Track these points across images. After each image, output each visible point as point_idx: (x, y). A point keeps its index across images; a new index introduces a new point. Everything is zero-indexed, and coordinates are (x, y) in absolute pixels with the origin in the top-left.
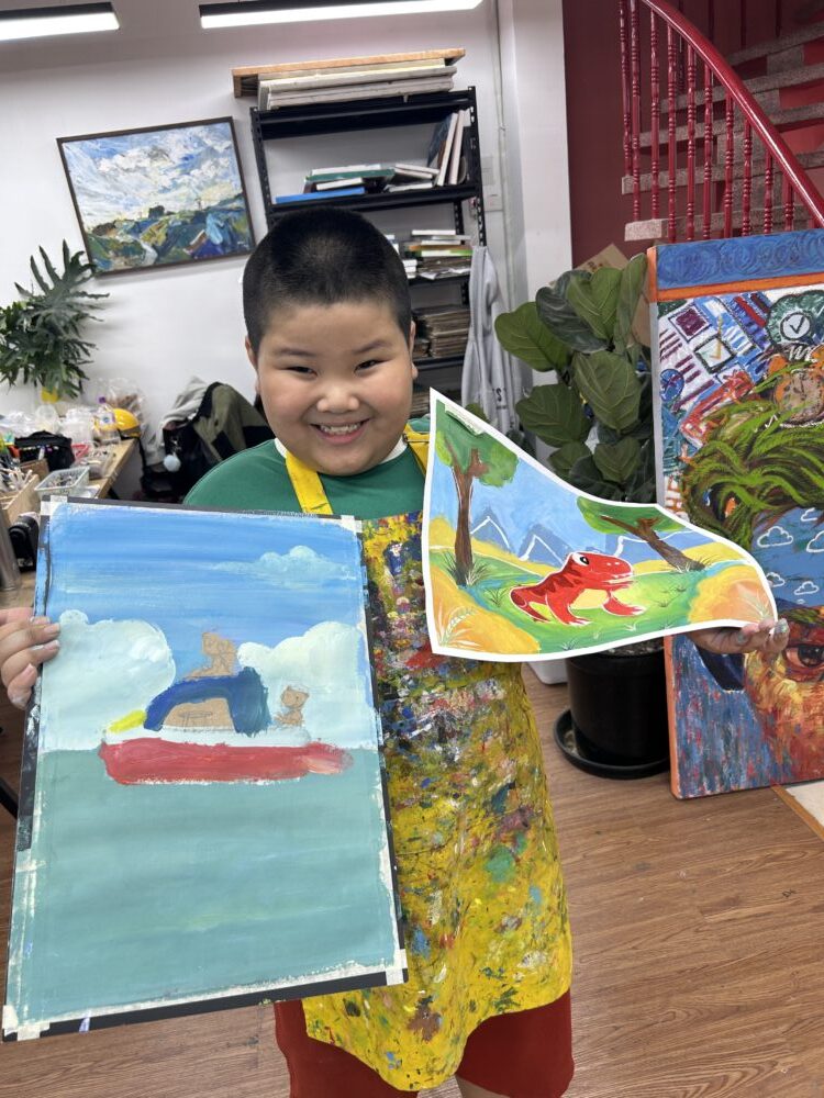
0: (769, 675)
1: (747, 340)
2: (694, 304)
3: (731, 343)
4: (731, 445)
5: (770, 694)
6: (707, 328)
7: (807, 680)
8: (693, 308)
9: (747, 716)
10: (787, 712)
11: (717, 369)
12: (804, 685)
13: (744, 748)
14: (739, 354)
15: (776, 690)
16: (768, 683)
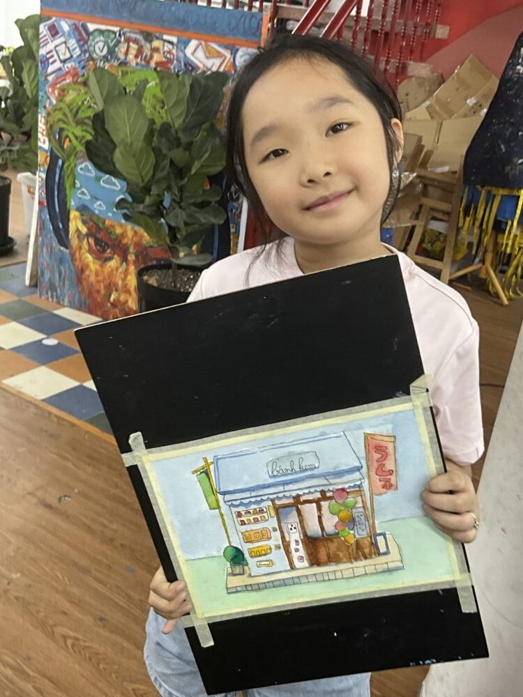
0: (80, 248)
1: (78, 49)
2: (56, 21)
3: (71, 49)
4: (69, 107)
5: (80, 259)
6: (60, 37)
7: (97, 259)
8: (56, 23)
9: (69, 266)
10: (87, 273)
11: (64, 62)
12: (96, 261)
13: (67, 283)
14: (75, 56)
15: (83, 258)
16: (80, 252)
